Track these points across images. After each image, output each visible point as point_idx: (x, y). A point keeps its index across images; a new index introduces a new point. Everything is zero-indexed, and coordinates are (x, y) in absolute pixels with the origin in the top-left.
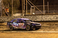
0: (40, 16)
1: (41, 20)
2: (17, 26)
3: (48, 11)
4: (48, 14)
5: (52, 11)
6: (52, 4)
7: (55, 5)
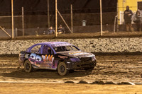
0: (4, 42)
1: (4, 53)
2: (39, 63)
3: (23, 30)
4: (23, 36)
5: (33, 29)
6: (34, 13)
7: (39, 16)
